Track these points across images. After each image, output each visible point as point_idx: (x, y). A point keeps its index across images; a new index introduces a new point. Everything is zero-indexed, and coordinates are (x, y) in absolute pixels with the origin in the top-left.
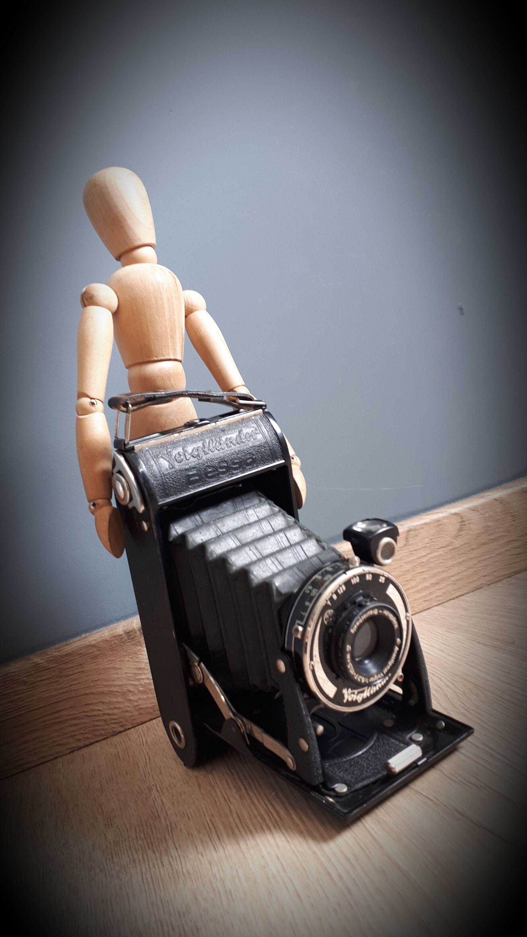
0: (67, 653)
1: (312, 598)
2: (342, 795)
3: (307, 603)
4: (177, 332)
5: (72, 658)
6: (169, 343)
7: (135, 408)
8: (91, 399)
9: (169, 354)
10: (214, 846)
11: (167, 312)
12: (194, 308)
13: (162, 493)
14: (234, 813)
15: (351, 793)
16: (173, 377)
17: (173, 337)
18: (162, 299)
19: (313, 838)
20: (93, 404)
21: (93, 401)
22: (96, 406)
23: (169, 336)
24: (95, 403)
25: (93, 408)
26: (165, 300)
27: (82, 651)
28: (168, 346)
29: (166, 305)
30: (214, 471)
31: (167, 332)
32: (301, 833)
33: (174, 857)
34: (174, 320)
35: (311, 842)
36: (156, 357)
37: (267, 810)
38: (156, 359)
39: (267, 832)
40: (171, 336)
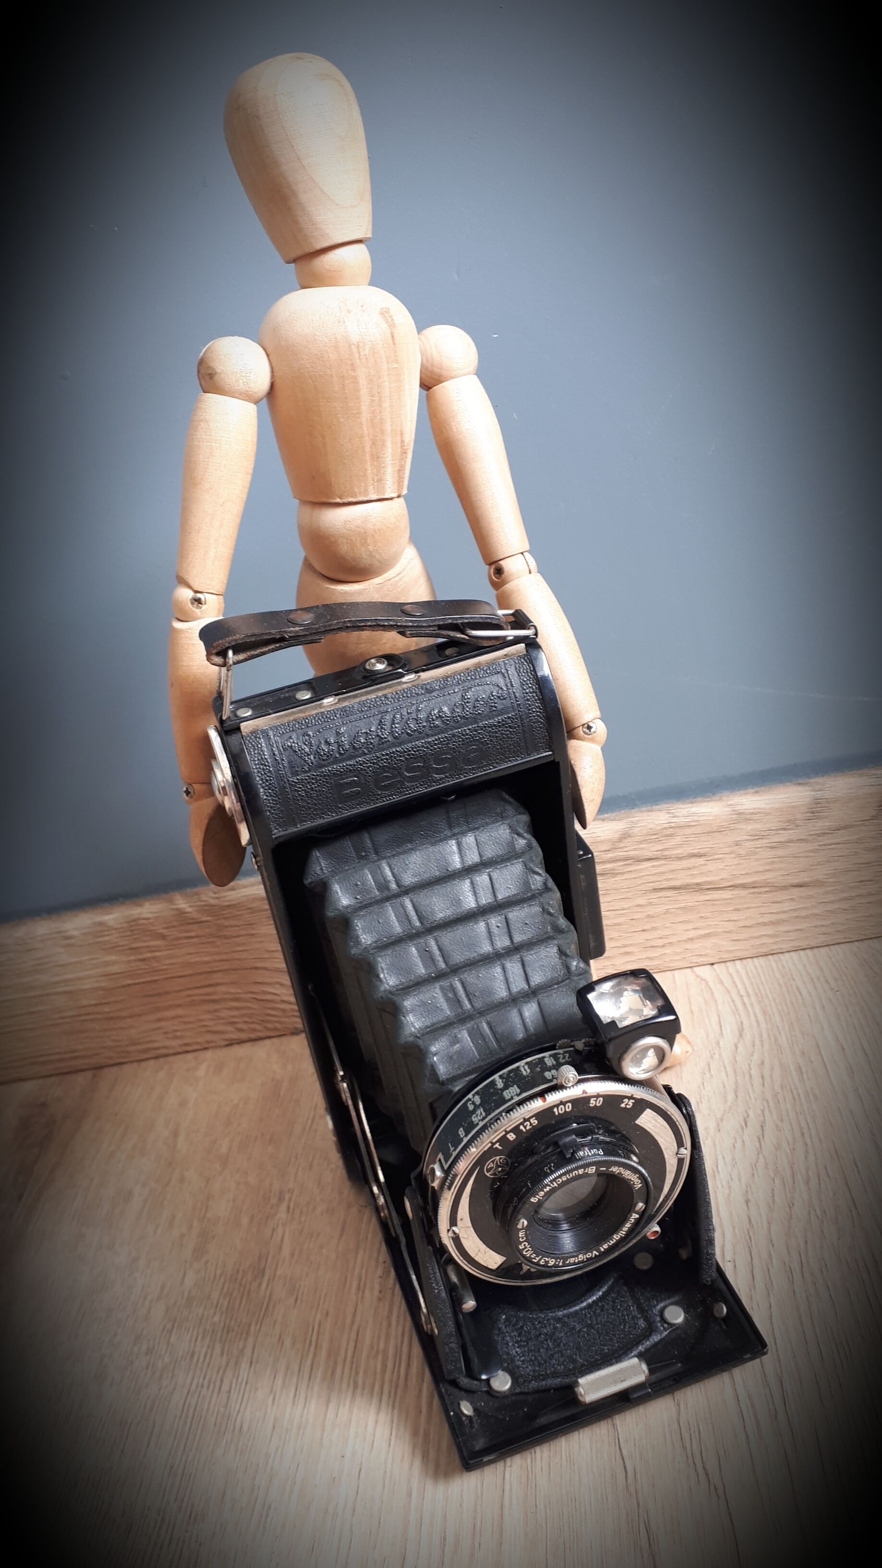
0: (229, 903)
1: (472, 1125)
2: (497, 1394)
3: (461, 1132)
4: (389, 444)
5: (238, 913)
6: (366, 470)
7: (241, 657)
8: (196, 592)
9: (366, 492)
10: (296, 1389)
11: (365, 407)
12: (444, 373)
13: (282, 818)
14: (355, 1327)
15: (513, 1395)
16: (373, 535)
17: (377, 457)
18: (355, 380)
19: (425, 1456)
20: (198, 601)
21: (199, 595)
22: (204, 607)
23: (368, 456)
24: (203, 599)
25: (198, 611)
26: (363, 382)
27: (253, 905)
28: (365, 475)
29: (364, 391)
30: (394, 777)
31: (363, 448)
32: (415, 1433)
33: (240, 1380)
34: (382, 421)
35: (417, 1463)
36: (341, 498)
37: (399, 1346)
38: (338, 500)
39: (375, 1401)
40: (372, 456)
